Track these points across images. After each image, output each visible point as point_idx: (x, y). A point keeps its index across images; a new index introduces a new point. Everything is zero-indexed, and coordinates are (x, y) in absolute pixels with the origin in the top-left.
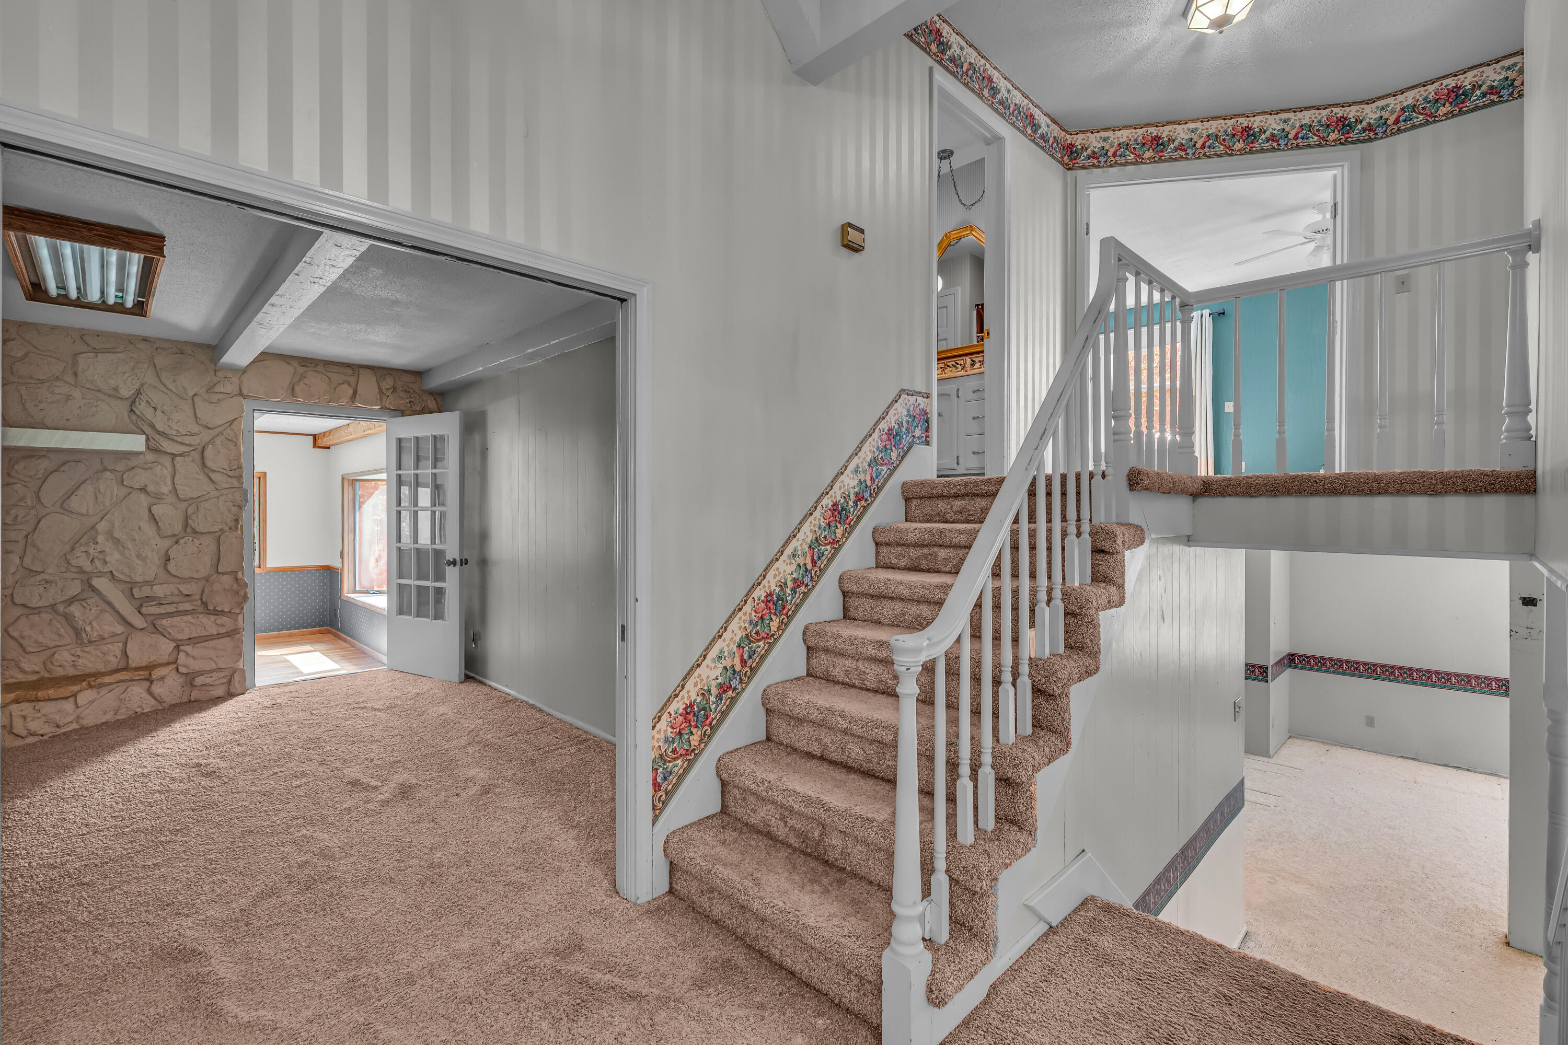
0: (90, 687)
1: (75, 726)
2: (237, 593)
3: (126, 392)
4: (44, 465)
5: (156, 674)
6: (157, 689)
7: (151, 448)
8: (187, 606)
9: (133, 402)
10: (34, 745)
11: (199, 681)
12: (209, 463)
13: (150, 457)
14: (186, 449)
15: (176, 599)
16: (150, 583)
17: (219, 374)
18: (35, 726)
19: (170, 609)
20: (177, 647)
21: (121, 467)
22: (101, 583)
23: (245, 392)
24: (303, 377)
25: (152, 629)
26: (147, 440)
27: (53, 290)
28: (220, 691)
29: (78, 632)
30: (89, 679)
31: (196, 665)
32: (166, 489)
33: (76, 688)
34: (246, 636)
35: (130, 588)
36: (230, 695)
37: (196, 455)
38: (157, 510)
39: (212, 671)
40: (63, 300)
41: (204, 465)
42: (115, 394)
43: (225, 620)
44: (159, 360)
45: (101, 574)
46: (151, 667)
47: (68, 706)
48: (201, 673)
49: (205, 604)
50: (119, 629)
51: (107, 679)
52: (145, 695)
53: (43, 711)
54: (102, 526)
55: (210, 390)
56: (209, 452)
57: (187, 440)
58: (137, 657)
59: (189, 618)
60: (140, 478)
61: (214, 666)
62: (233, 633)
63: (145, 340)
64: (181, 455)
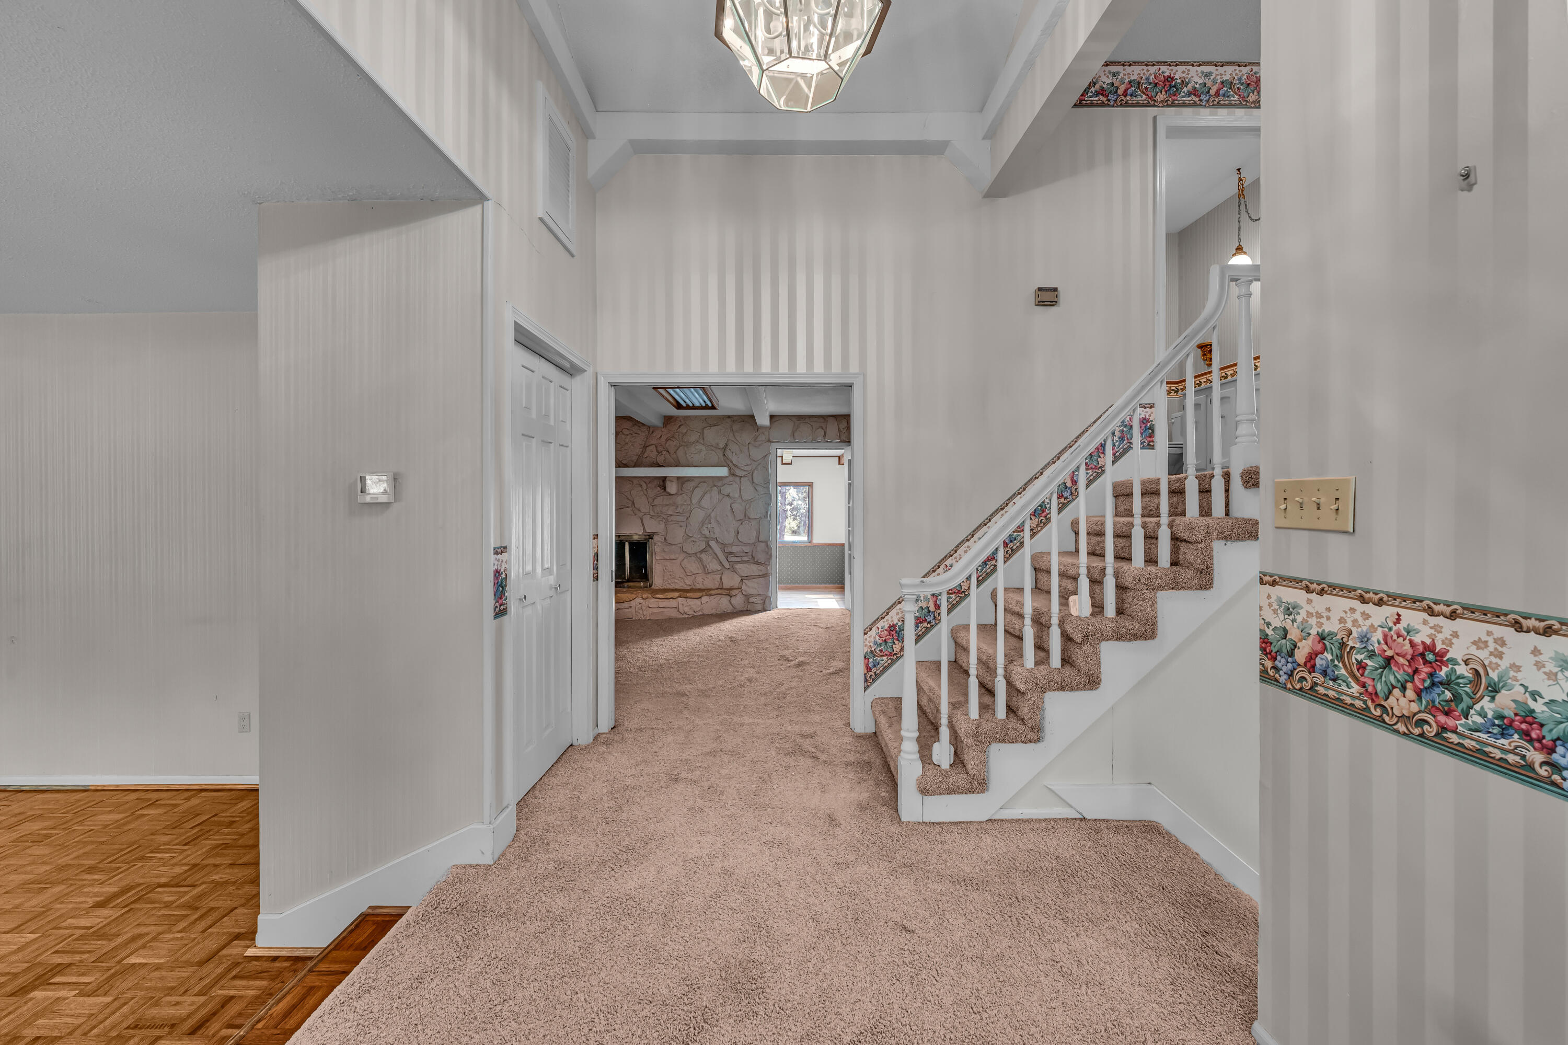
0: (707, 595)
1: (700, 613)
2: (767, 553)
3: (722, 446)
4: (692, 484)
5: (733, 593)
6: (734, 600)
7: (732, 474)
8: (745, 559)
9: (725, 449)
10: (685, 618)
11: (752, 600)
12: (755, 480)
13: (731, 478)
14: (746, 473)
15: (741, 554)
16: (731, 545)
17: (760, 430)
18: (686, 609)
19: (738, 559)
20: (742, 580)
21: (720, 484)
22: (713, 543)
23: (771, 439)
24: (798, 427)
25: (731, 569)
26: (730, 469)
27: (684, 405)
28: (759, 607)
29: (704, 567)
30: (706, 591)
31: (751, 591)
32: (737, 495)
33: (700, 594)
34: (772, 580)
35: (724, 546)
36: (765, 610)
37: (749, 476)
38: (734, 506)
39: (756, 595)
40: (688, 407)
41: (753, 482)
42: (717, 447)
43: (762, 568)
44: (735, 427)
45: (713, 539)
46: (730, 589)
47: (698, 602)
48: (753, 596)
49: (753, 558)
50: (719, 568)
51: (713, 592)
52: (728, 603)
53: (690, 603)
54: (713, 515)
55: (755, 439)
56: (755, 474)
57: (746, 468)
58: (727, 583)
59: (746, 565)
60: (726, 490)
61: (757, 593)
62: (765, 575)
63: (729, 417)
64: (743, 477)
